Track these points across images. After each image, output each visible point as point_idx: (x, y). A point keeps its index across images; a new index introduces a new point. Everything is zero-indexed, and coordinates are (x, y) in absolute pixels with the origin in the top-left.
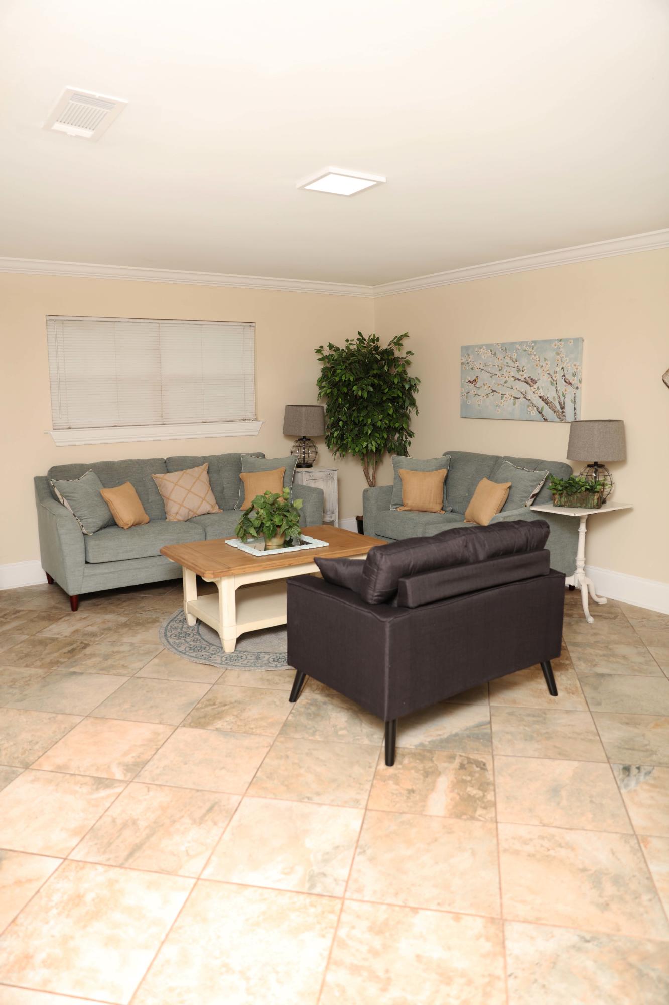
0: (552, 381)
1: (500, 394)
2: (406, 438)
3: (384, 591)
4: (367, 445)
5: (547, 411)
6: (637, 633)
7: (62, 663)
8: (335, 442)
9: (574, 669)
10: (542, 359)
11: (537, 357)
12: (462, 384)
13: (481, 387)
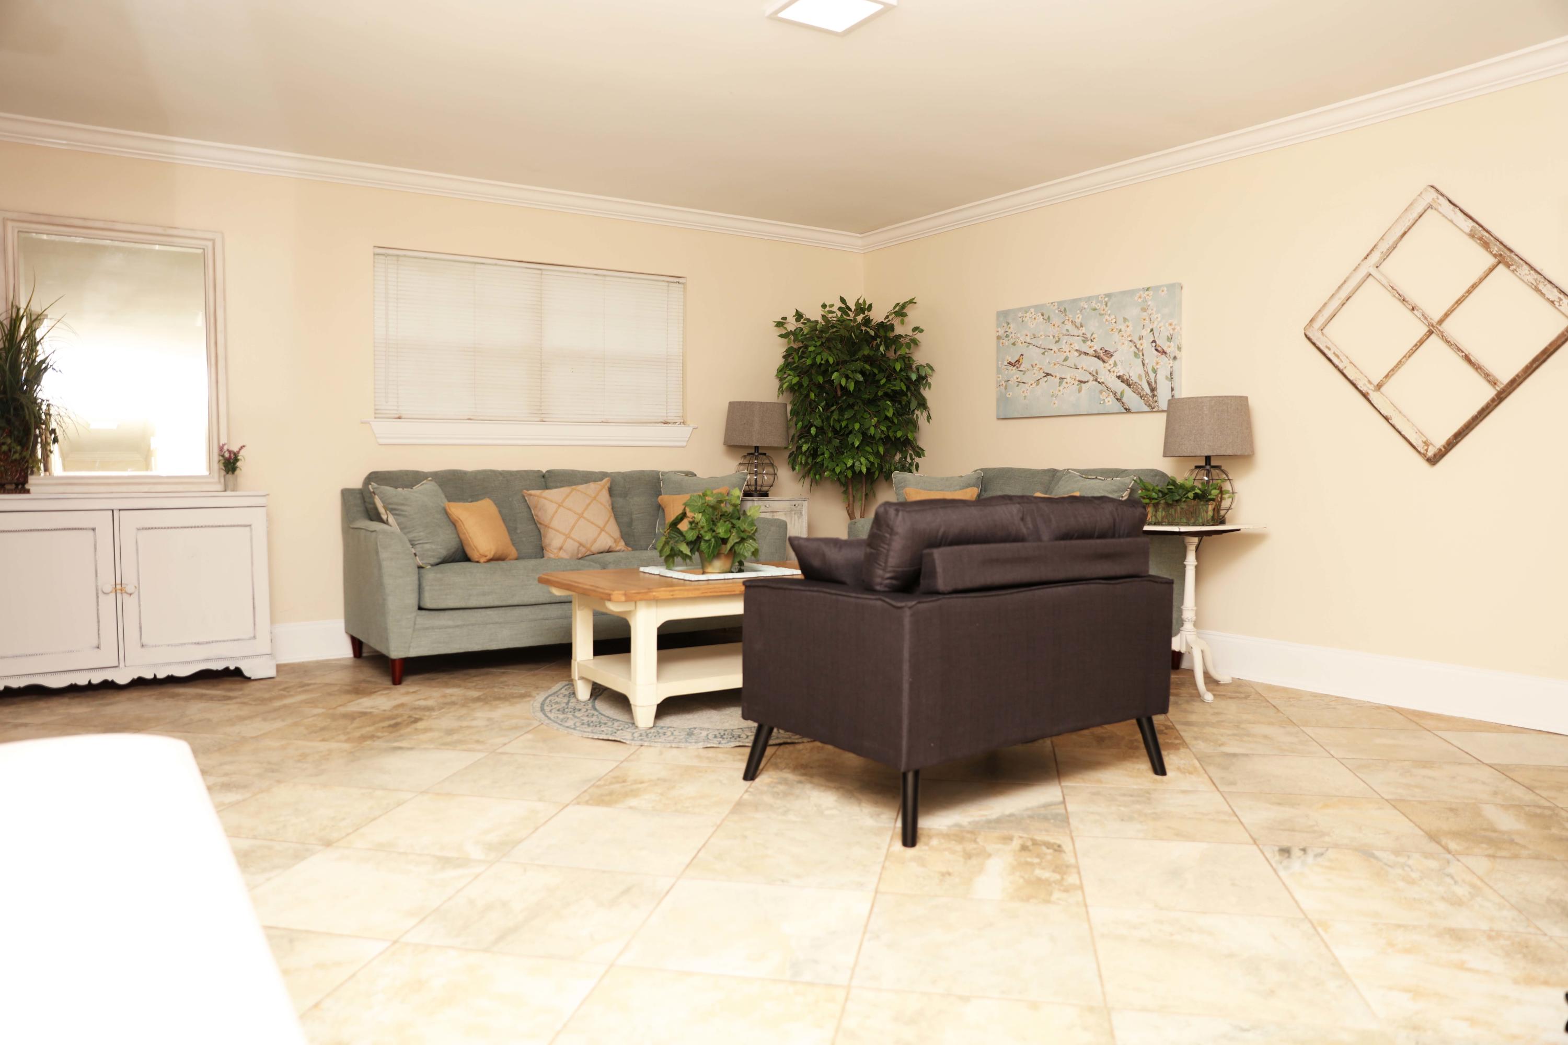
0: (1138, 352)
1: (1058, 378)
2: (912, 459)
3: (900, 569)
4: (854, 464)
5: (1131, 398)
6: (1282, 713)
7: (379, 738)
8: (803, 462)
9: (1188, 747)
10: (1120, 320)
11: (1113, 317)
12: (998, 367)
13: (1028, 370)
